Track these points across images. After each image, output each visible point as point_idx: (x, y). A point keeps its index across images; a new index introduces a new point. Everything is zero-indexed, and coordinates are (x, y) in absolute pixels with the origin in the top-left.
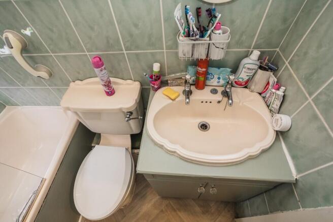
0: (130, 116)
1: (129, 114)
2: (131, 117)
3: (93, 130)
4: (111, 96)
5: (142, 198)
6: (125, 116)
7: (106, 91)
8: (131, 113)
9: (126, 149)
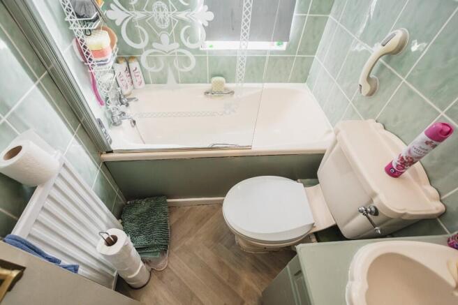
0: (371, 213)
1: (373, 209)
2: (369, 215)
3: (320, 173)
4: (387, 175)
5: (253, 266)
6: (367, 205)
7: (391, 164)
8: (376, 213)
9: (313, 224)
